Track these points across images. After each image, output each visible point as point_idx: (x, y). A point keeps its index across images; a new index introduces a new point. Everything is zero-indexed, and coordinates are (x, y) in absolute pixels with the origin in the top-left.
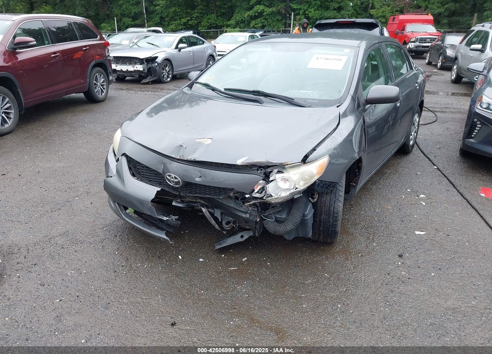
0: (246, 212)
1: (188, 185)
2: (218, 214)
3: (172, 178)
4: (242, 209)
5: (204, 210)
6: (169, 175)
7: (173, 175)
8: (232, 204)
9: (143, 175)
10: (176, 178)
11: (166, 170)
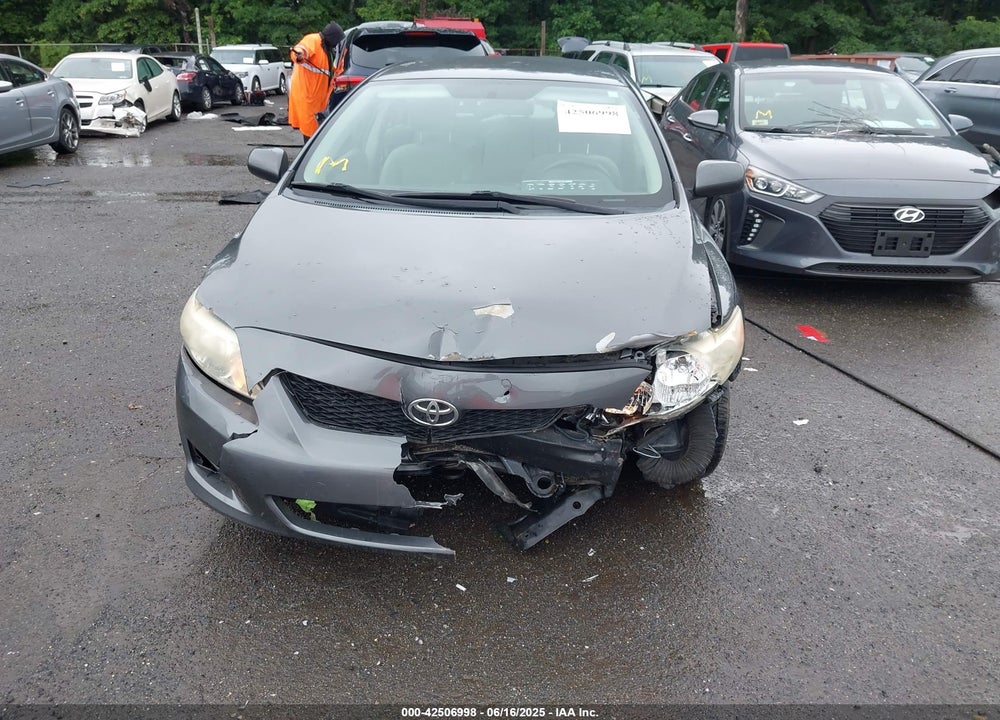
0: (593, 452)
1: (473, 417)
2: (514, 467)
3: (433, 408)
4: (583, 447)
5: (474, 466)
6: (420, 404)
7: (434, 401)
8: (558, 439)
9: (332, 414)
10: (442, 406)
11: (409, 392)
